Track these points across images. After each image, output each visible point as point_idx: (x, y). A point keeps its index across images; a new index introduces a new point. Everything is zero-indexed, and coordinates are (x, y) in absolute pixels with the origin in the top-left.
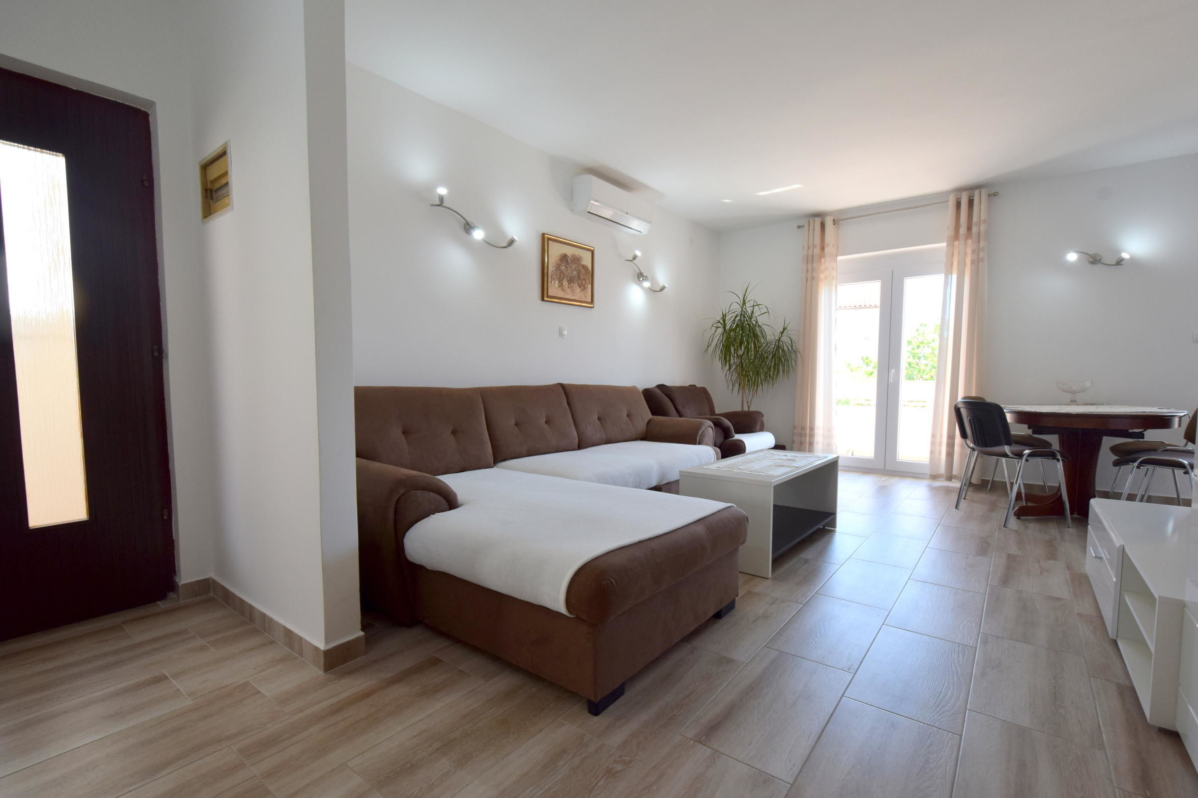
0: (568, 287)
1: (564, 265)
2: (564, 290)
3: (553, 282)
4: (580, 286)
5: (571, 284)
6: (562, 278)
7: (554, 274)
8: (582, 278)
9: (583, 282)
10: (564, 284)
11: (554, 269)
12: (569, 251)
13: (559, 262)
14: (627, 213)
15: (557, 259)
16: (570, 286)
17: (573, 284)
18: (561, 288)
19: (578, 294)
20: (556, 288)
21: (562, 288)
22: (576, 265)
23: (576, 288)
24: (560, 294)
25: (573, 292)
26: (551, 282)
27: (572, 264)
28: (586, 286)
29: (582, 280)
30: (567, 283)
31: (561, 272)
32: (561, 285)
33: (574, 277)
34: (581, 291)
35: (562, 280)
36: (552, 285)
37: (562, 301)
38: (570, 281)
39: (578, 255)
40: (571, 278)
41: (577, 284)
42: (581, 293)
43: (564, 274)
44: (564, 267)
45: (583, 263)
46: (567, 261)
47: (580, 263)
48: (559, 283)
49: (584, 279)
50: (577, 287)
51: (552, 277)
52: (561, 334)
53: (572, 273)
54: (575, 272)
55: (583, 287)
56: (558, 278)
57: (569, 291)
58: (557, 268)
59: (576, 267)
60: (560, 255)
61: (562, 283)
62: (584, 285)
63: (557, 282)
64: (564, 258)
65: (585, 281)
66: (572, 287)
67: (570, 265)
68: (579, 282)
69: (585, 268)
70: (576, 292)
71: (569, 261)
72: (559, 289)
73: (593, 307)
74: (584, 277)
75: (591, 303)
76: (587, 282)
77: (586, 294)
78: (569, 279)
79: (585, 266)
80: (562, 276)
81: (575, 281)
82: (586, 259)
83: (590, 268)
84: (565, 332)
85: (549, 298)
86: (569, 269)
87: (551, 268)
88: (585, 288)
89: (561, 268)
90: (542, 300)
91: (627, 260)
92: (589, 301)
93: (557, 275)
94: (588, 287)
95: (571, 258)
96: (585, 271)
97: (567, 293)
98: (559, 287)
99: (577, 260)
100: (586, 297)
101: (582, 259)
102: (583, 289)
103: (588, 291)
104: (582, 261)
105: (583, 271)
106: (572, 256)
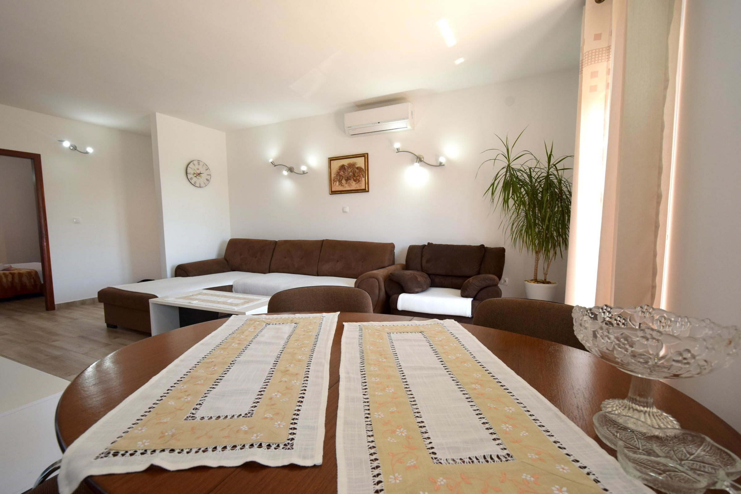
0: (346, 183)
1: (342, 171)
2: (343, 186)
3: (335, 183)
4: (355, 181)
6: (341, 179)
7: (335, 178)
8: (356, 175)
9: (358, 178)
10: (343, 182)
11: (335, 175)
12: (345, 162)
13: (339, 171)
14: (379, 123)
15: (337, 169)
16: (347, 182)
17: (349, 181)
18: (340, 185)
19: (354, 185)
20: (337, 186)
22: (351, 169)
23: (352, 182)
24: (341, 188)
25: (350, 185)
26: (334, 183)
28: (360, 179)
29: (357, 177)
30: (345, 181)
31: (340, 176)
33: (350, 176)
34: (355, 184)
35: (342, 180)
36: (334, 185)
37: (342, 192)
38: (348, 179)
39: (353, 162)
40: (348, 177)
41: (353, 180)
42: (356, 184)
43: (342, 176)
44: (342, 173)
46: (345, 169)
47: (355, 166)
49: (359, 176)
50: (354, 182)
51: (334, 180)
52: (344, 212)
54: (351, 173)
55: (357, 181)
56: (338, 180)
57: (347, 185)
58: (337, 175)
59: (351, 170)
60: (340, 166)
61: (341, 182)
62: (359, 180)
63: (338, 182)
64: (342, 167)
65: (360, 177)
66: (349, 183)
67: (347, 170)
68: (355, 178)
69: (359, 169)
70: (352, 185)
71: (346, 168)
72: (339, 186)
73: (368, 191)
74: (358, 174)
75: (365, 189)
76: (361, 177)
77: (360, 184)
78: (346, 178)
79: (359, 167)
80: (341, 178)
81: (351, 178)
82: (360, 162)
83: (363, 167)
84: (347, 209)
85: (333, 193)
86: (346, 173)
87: (333, 176)
88: (359, 181)
89: (340, 174)
90: (330, 194)
91: (397, 152)
92: (363, 188)
93: (337, 179)
94: (362, 180)
95: (347, 166)
96: (359, 170)
97: (346, 187)
98: (339, 185)
99: (353, 165)
100: (360, 186)
101: (357, 164)
102: (358, 182)
103: (362, 182)
104: (356, 165)
105: (357, 171)
106: (348, 164)
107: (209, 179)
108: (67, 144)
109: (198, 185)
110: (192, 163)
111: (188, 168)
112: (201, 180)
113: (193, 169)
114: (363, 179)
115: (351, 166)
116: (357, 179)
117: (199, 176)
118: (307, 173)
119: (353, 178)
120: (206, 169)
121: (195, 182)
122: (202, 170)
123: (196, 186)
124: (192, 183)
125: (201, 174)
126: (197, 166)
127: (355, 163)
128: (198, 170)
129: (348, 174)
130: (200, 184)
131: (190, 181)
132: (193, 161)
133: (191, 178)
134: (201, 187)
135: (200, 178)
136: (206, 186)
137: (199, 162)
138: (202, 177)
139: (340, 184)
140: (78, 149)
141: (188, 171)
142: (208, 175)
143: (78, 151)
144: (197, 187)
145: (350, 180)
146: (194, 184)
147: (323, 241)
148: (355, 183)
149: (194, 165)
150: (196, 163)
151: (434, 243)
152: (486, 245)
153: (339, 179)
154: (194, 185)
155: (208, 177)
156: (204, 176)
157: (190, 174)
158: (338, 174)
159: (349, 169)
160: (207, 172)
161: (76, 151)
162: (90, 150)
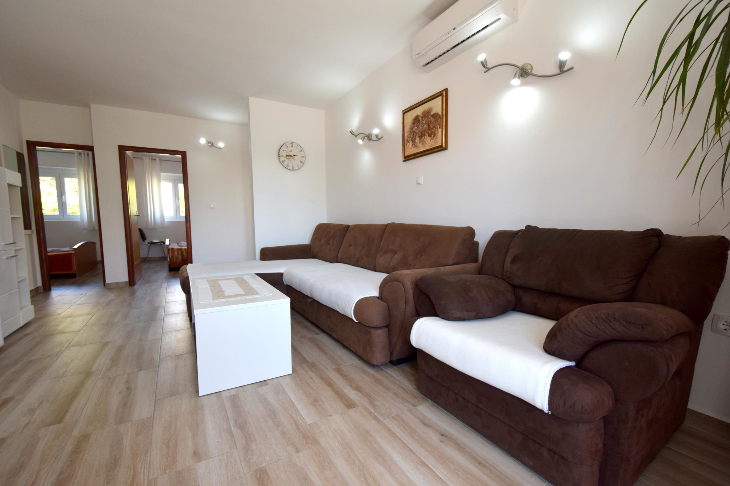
0: (420, 142)
1: (416, 125)
2: (417, 146)
3: (408, 144)
4: (430, 136)
5: (422, 137)
6: (414, 138)
7: (409, 138)
8: (432, 127)
9: (434, 130)
10: (416, 141)
11: (409, 133)
12: (419, 111)
13: (412, 125)
14: (454, 29)
15: (411, 124)
16: (421, 140)
17: (423, 137)
19: (429, 143)
20: (411, 148)
21: (415, 146)
22: (426, 119)
23: (427, 139)
24: (414, 151)
25: (424, 143)
27: (423, 120)
28: (436, 132)
29: (432, 129)
30: (419, 139)
31: (414, 132)
32: (414, 145)
33: (424, 130)
34: (430, 140)
35: (415, 139)
36: (407, 148)
37: (416, 156)
39: (428, 108)
40: (422, 133)
41: (427, 135)
42: (432, 140)
43: (416, 133)
44: (416, 127)
45: (432, 113)
46: (419, 121)
47: (431, 114)
48: (412, 143)
49: (434, 127)
50: (428, 137)
51: (407, 141)
52: (419, 184)
53: (423, 127)
54: (425, 126)
55: (432, 135)
57: (420, 145)
58: (410, 132)
59: (426, 121)
60: (413, 119)
61: (415, 141)
62: (434, 133)
63: (411, 142)
64: (416, 120)
66: (423, 141)
67: (421, 122)
68: (430, 132)
69: (436, 116)
70: (427, 142)
71: (420, 119)
72: (413, 148)
73: (446, 149)
74: (434, 125)
75: (441, 146)
76: (437, 128)
77: (436, 140)
78: (420, 135)
79: (436, 113)
80: (415, 135)
81: (425, 133)
82: (436, 106)
83: (440, 113)
84: (421, 181)
85: (407, 158)
86: (420, 126)
87: (406, 134)
88: (435, 135)
89: (414, 129)
90: (403, 161)
91: (485, 72)
92: (439, 145)
93: (410, 137)
94: (438, 132)
95: (422, 116)
96: (435, 119)
97: (419, 148)
98: (412, 146)
99: (427, 113)
100: (435, 143)
101: (432, 109)
102: (433, 137)
103: (438, 135)
104: (432, 111)
105: (433, 119)
106: (423, 114)
107: (303, 161)
108: (203, 141)
109: (290, 167)
110: (285, 145)
111: (280, 151)
112: (294, 162)
113: (286, 152)
114: (440, 130)
115: (426, 114)
116: (432, 132)
117: (292, 158)
118: (382, 137)
119: (428, 132)
120: (300, 150)
121: (288, 165)
122: (295, 151)
123: (288, 169)
124: (284, 165)
125: (294, 157)
126: (290, 148)
127: (431, 108)
128: (291, 152)
129: (422, 128)
130: (293, 167)
131: (282, 163)
132: (286, 143)
133: (284, 161)
134: (294, 170)
135: (293, 160)
136: (300, 168)
137: (292, 144)
138: (295, 159)
139: (414, 144)
140: (214, 145)
141: (280, 154)
142: (302, 157)
143: (214, 147)
144: (290, 170)
145: (424, 135)
146: (287, 166)
147: (387, 225)
148: (430, 138)
149: (287, 147)
150: (289, 145)
151: (541, 226)
152: (666, 231)
153: (412, 138)
154: (286, 168)
155: (303, 159)
156: (298, 159)
157: (282, 156)
158: (412, 130)
159: (424, 119)
160: (302, 154)
161: (213, 147)
162: (221, 145)
